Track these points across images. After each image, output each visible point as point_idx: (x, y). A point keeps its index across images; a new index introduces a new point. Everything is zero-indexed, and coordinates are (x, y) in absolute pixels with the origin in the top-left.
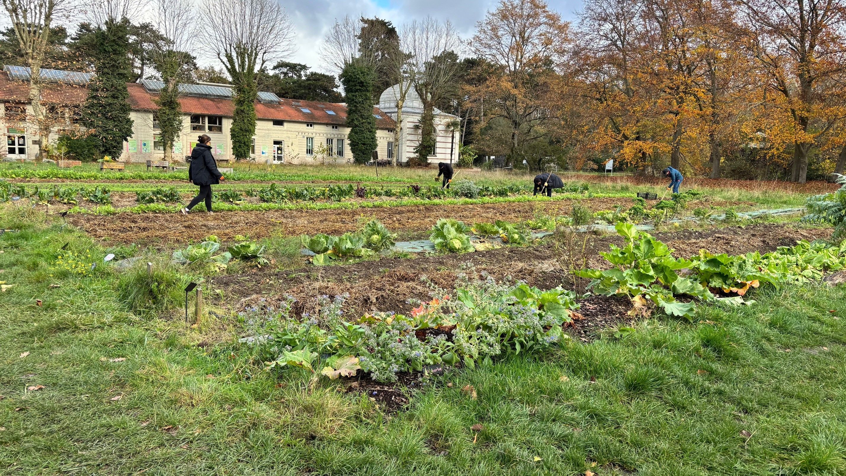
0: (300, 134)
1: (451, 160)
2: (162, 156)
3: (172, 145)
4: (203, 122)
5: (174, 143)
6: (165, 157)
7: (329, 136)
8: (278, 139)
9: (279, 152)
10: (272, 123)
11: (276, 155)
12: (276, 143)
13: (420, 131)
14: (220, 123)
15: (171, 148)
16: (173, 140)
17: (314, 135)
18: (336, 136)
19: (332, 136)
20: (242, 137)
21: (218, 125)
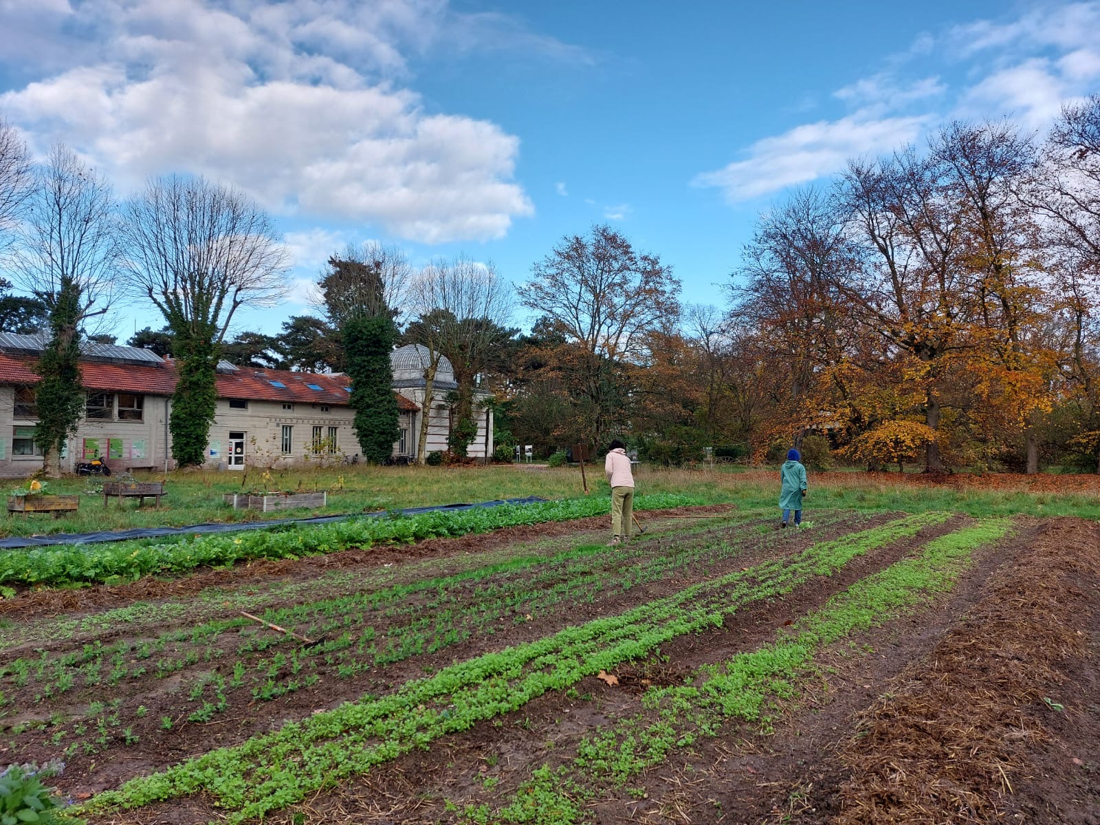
0: (273, 420)
1: (486, 452)
2: (40, 465)
3: (62, 444)
4: (110, 404)
5: (66, 441)
6: (45, 466)
7: (317, 422)
8: (237, 430)
9: (239, 450)
10: (228, 404)
11: (233, 456)
12: (233, 435)
13: (446, 413)
14: (140, 405)
15: (60, 451)
16: (64, 436)
17: (295, 421)
18: (327, 422)
19: (322, 422)
20: (192, 428)
21: (135, 408)
